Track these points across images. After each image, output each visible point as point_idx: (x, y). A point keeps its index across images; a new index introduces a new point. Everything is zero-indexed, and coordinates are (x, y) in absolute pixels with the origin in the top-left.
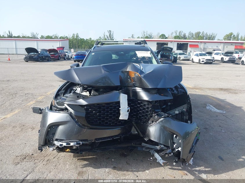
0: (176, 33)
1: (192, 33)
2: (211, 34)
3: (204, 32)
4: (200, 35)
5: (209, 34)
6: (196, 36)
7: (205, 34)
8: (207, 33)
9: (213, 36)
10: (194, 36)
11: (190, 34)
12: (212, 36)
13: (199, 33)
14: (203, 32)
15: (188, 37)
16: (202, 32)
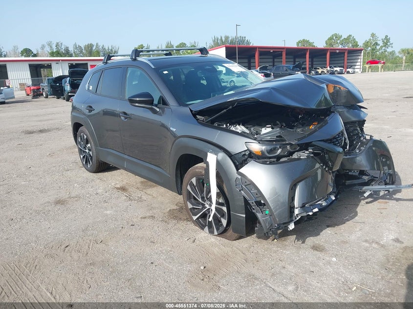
0: (51, 47)
1: (79, 46)
2: (110, 48)
3: (99, 44)
4: (94, 48)
5: (107, 48)
6: (87, 50)
7: (101, 47)
8: (103, 46)
9: (113, 50)
10: (84, 51)
11: (76, 47)
12: (111, 50)
13: (91, 46)
14: (97, 44)
15: (74, 52)
16: (95, 45)
